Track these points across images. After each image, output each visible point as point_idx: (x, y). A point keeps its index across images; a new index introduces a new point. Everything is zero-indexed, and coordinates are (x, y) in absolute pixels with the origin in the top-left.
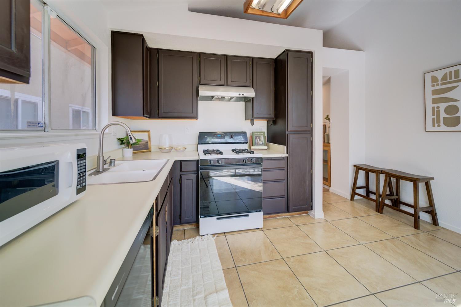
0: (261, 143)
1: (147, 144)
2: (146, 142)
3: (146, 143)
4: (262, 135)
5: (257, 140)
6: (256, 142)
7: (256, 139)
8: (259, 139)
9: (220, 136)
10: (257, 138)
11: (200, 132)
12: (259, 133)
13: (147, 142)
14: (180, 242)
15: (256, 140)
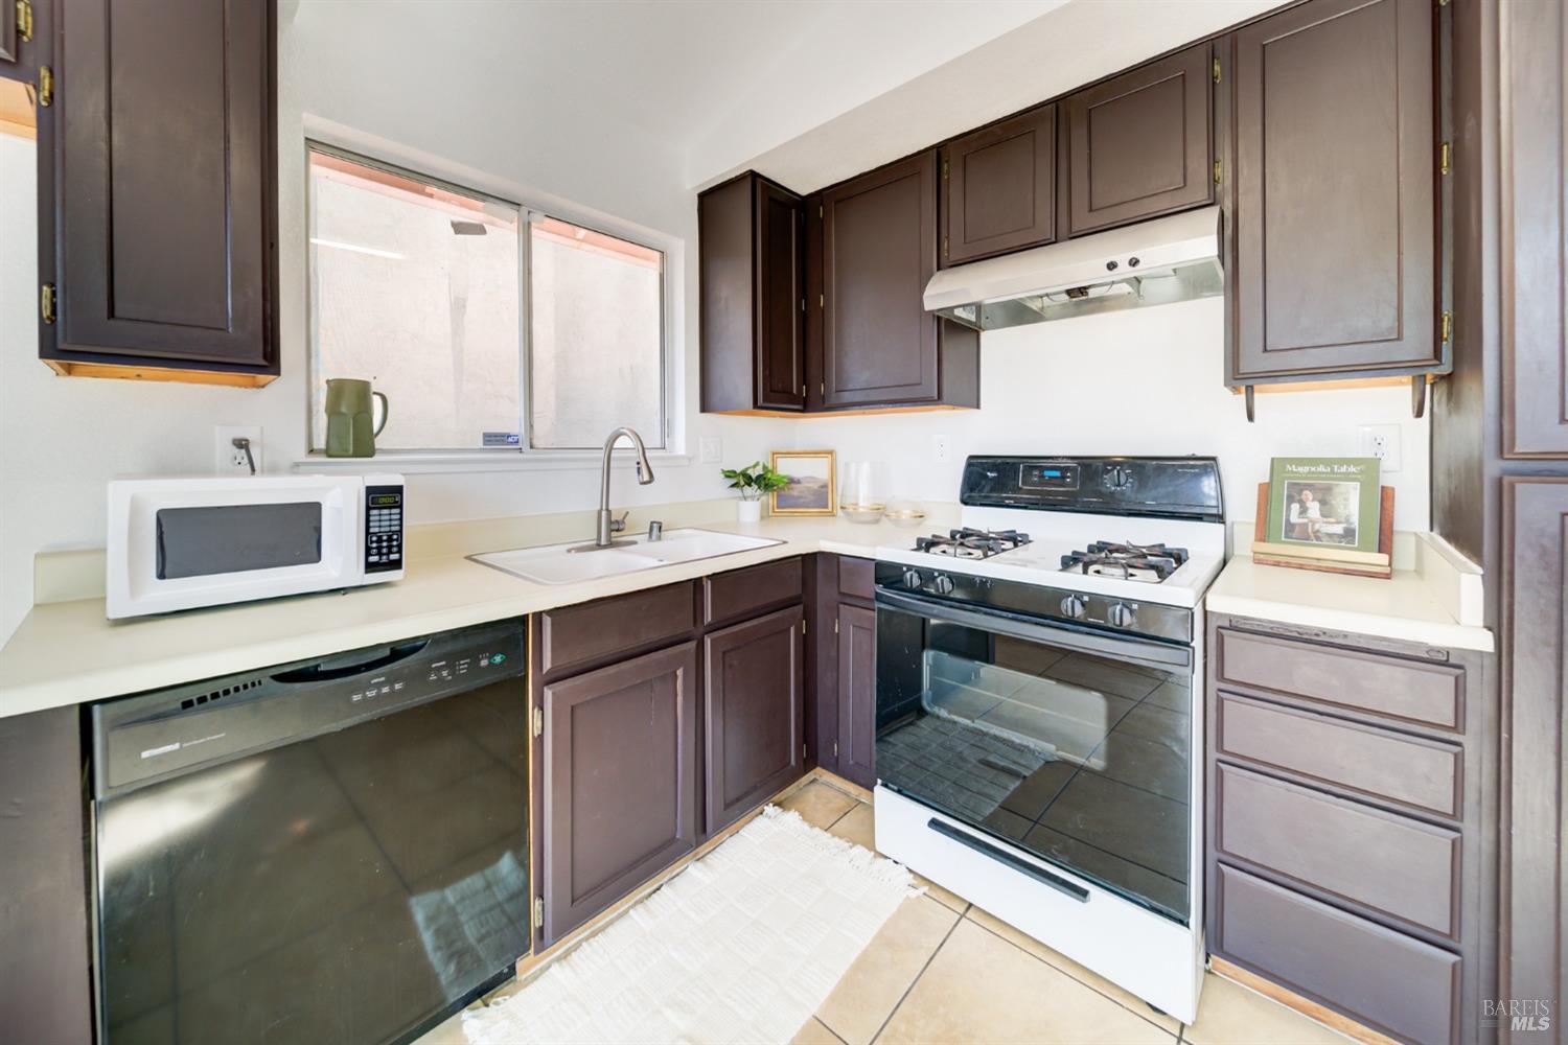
0: (1339, 529)
1: (824, 490)
2: (821, 484)
3: (822, 487)
4: (1347, 477)
5: (1304, 511)
6: (1295, 518)
7: (1291, 500)
8: (1323, 502)
9: (1057, 474)
10: (1308, 495)
11: (971, 457)
12: (1321, 468)
13: (825, 486)
14: (806, 826)
15: (1295, 507)
